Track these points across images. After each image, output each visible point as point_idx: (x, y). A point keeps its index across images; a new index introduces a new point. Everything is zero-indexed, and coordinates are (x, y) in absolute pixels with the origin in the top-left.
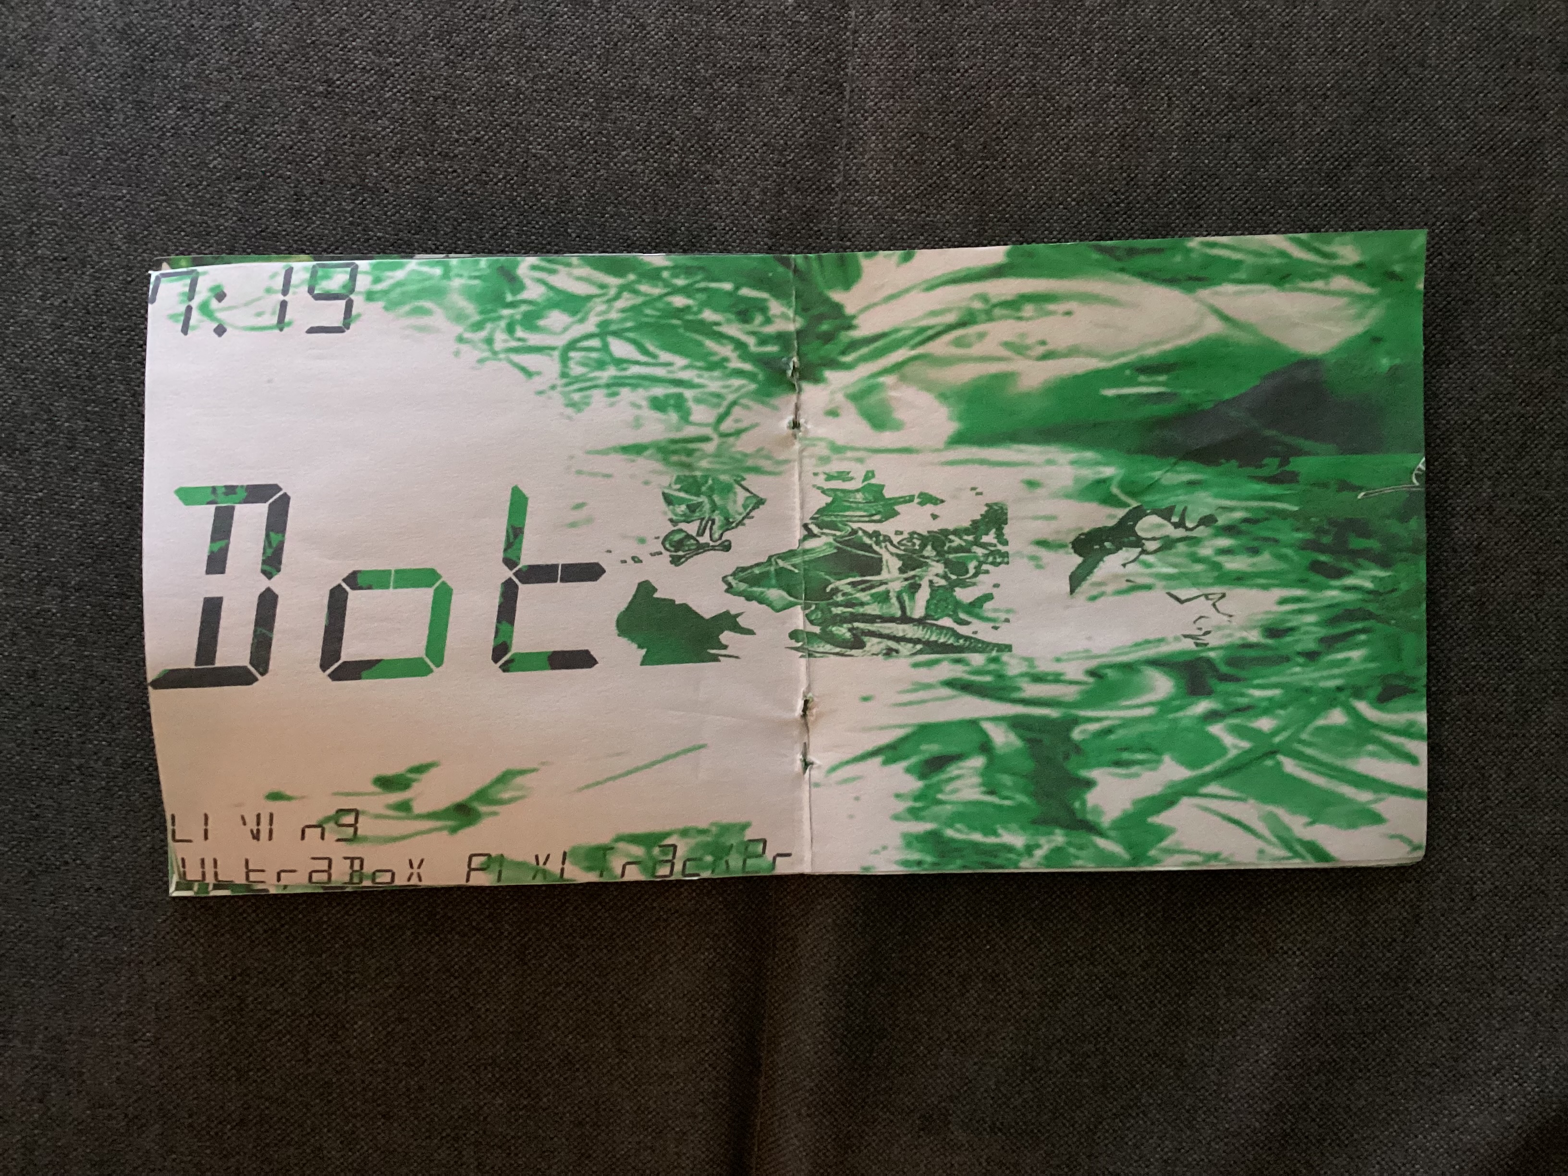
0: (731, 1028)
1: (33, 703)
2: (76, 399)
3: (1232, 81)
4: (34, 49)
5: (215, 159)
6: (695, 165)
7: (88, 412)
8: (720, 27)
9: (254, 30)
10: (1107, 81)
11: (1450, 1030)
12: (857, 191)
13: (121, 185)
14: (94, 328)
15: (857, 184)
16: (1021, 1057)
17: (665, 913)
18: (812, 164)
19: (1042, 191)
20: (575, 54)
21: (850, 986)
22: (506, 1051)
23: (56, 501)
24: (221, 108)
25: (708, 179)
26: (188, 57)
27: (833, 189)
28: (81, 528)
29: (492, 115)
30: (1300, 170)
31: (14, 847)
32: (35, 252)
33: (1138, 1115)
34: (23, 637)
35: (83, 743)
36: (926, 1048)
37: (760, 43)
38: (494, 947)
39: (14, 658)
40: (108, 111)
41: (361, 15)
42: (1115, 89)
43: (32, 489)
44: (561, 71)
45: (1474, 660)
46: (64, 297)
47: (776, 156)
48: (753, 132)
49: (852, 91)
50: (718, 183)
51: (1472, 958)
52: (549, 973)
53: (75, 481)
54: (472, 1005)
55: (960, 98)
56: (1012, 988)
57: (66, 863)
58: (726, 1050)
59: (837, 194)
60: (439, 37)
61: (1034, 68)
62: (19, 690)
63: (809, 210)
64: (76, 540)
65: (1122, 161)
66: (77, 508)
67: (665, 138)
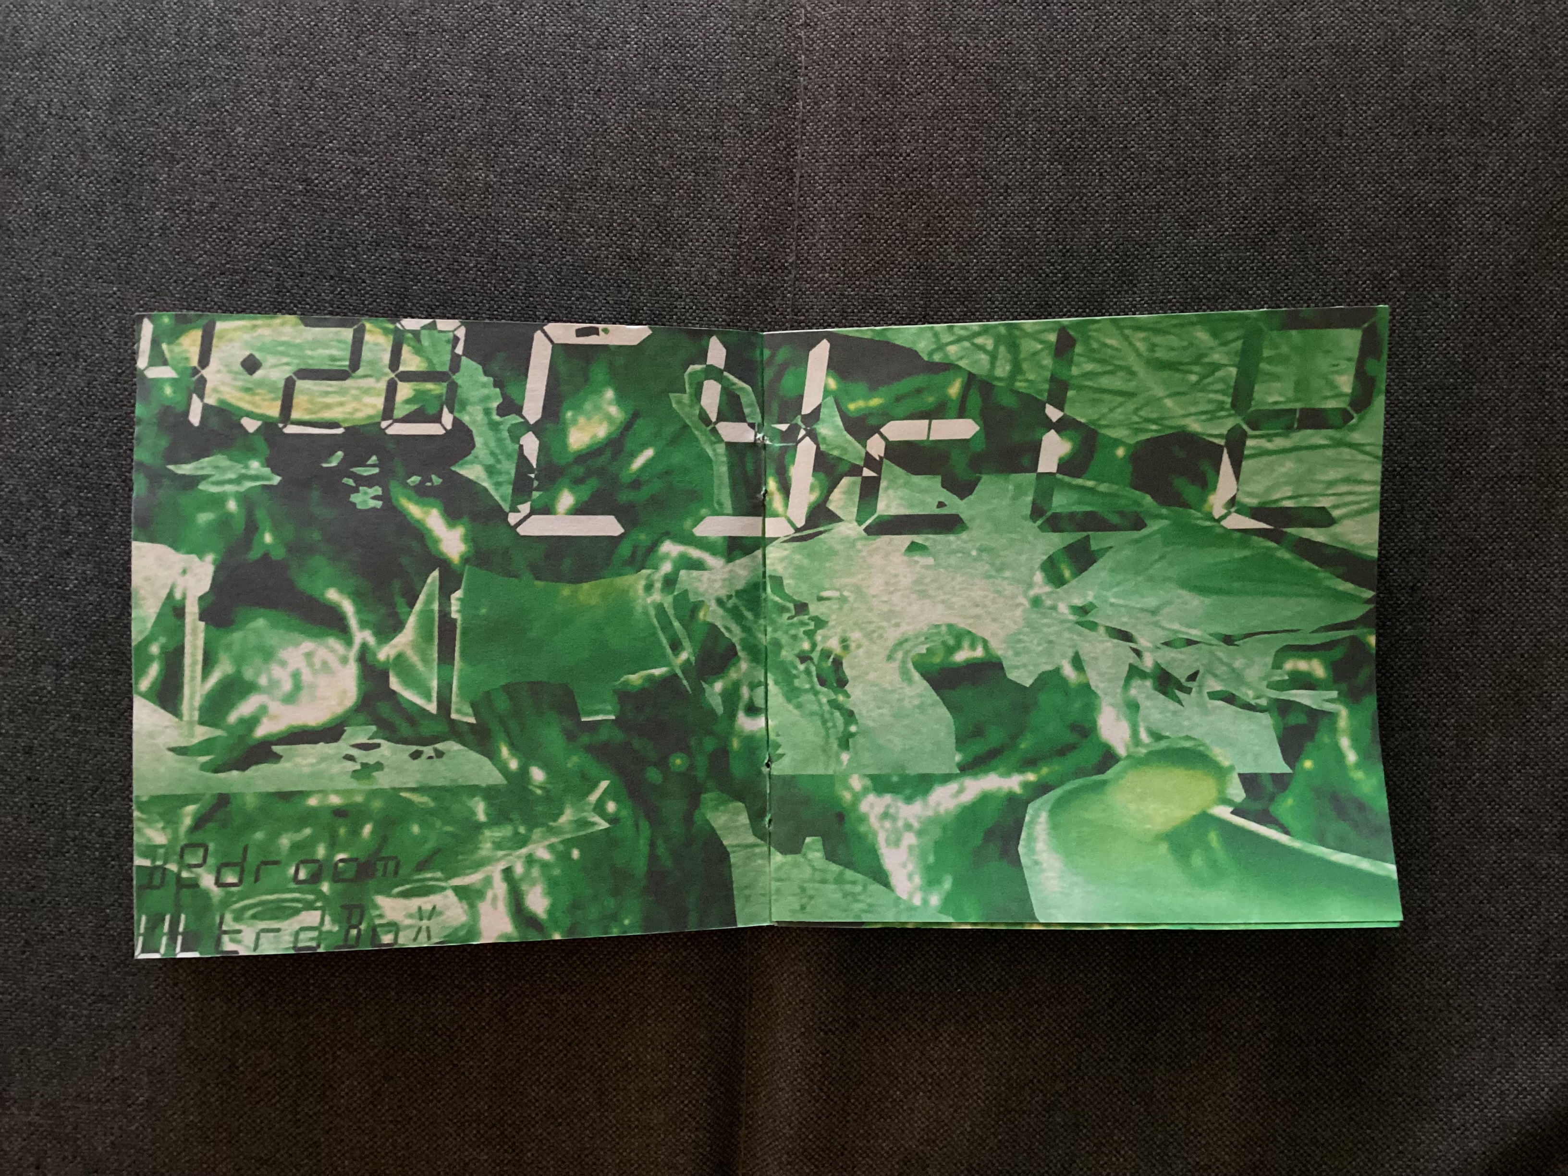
0: (709, 1079)
1: (29, 779)
2: (70, 486)
3: (1159, 156)
4: (29, 158)
5: (201, 256)
6: (656, 250)
7: (81, 497)
8: (676, 120)
9: (236, 135)
10: (1041, 160)
11: (1411, 1059)
12: (809, 269)
13: (112, 282)
14: (87, 419)
15: (809, 262)
16: (995, 1099)
17: (643, 966)
18: (766, 245)
19: (983, 264)
20: (539, 149)
21: (826, 1033)
22: (490, 1107)
23: (51, 583)
24: (206, 208)
25: (668, 263)
26: (173, 160)
27: (786, 268)
28: (74, 609)
29: (462, 207)
30: (1227, 237)
31: (11, 918)
32: (31, 348)
33: (1111, 1152)
34: (20, 715)
35: (78, 815)
36: (902, 1093)
37: (714, 134)
38: (476, 1005)
39: (11, 735)
40: (99, 214)
41: (337, 118)
42: (1049, 167)
43: (27, 573)
44: (527, 166)
45: (1414, 696)
46: (59, 390)
47: (732, 239)
48: (710, 217)
49: (802, 176)
50: (677, 265)
51: (1427, 987)
52: (530, 1029)
53: (69, 564)
54: (456, 1062)
55: (904, 180)
56: (984, 1030)
57: (62, 932)
58: (705, 1100)
59: (790, 273)
60: (411, 135)
61: (973, 149)
62: (16, 766)
63: (764, 288)
64: (70, 620)
65: (1058, 234)
66: (71, 590)
67: (627, 225)
